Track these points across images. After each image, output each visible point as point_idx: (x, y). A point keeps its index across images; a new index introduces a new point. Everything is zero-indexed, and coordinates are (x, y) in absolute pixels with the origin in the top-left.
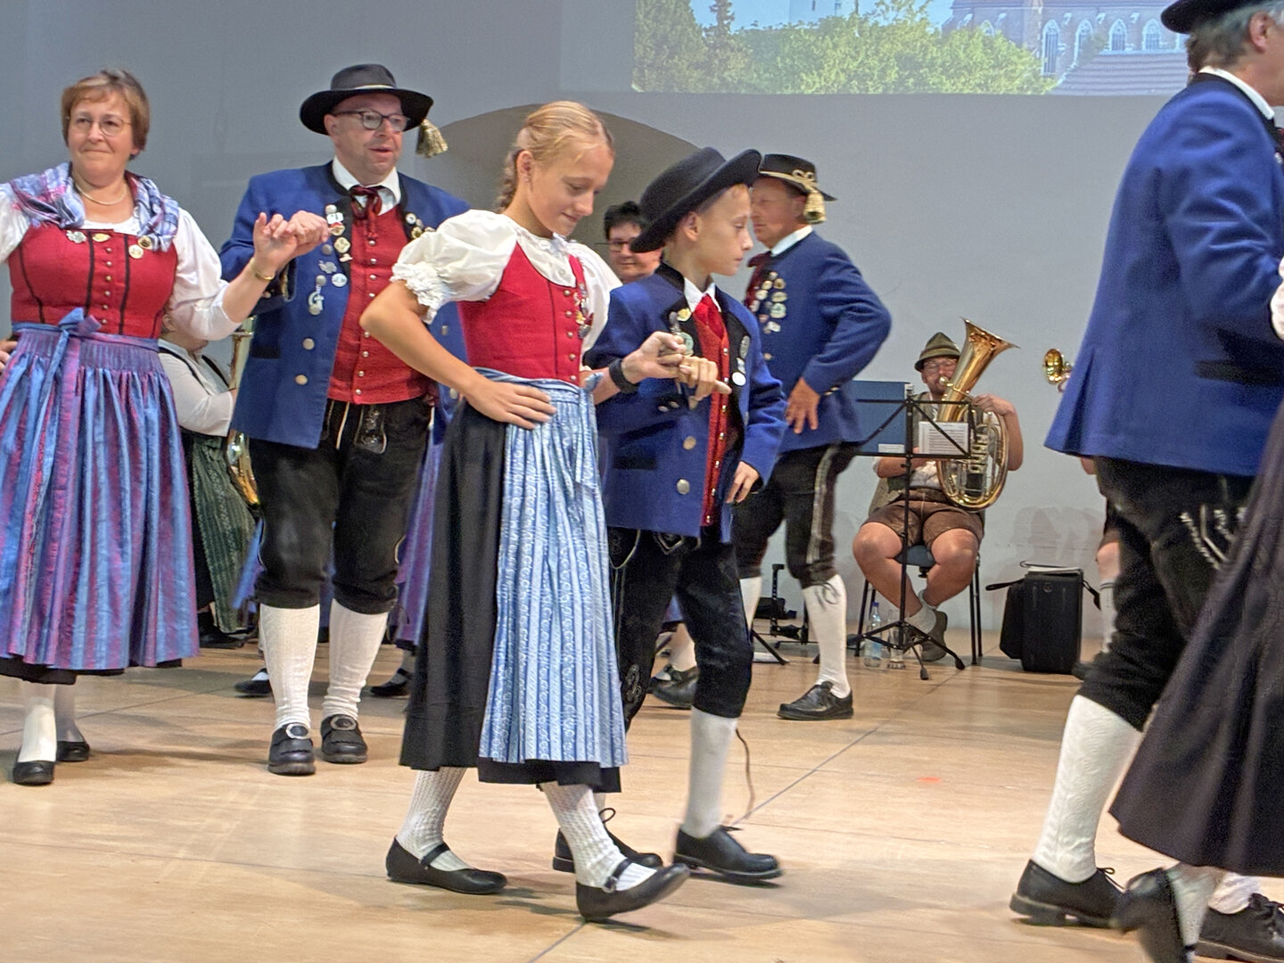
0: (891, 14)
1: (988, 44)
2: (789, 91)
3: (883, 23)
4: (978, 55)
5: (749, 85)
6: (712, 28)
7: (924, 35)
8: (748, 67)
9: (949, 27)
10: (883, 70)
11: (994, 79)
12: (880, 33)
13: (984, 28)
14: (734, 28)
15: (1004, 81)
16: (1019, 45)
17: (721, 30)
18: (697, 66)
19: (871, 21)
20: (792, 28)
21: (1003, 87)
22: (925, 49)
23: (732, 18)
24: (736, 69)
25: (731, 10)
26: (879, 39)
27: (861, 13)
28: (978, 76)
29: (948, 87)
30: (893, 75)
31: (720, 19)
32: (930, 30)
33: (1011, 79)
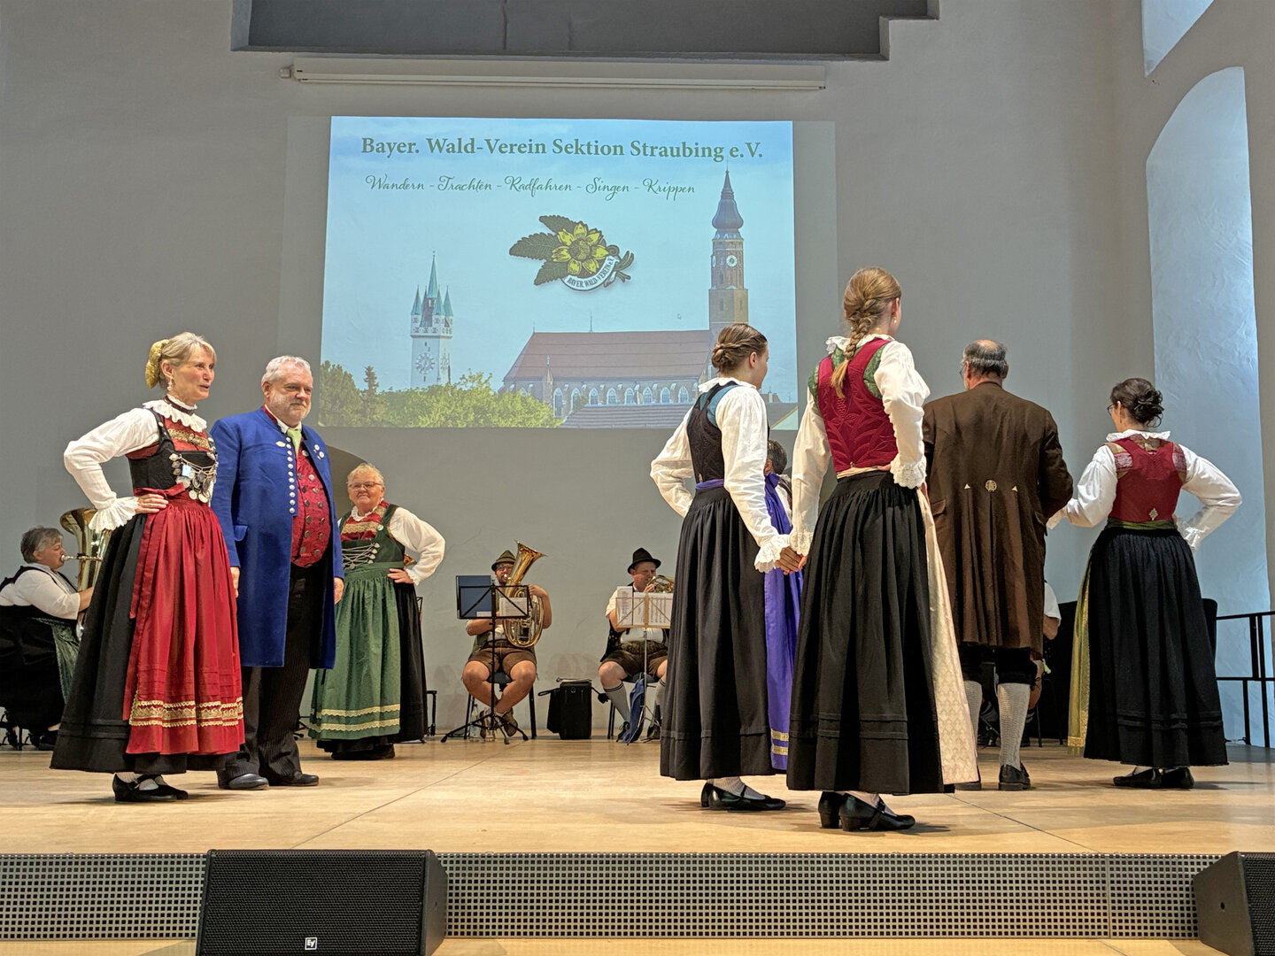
0: (469, 384)
1: (524, 400)
2: (412, 426)
3: (464, 389)
4: (519, 406)
5: (389, 423)
6: (365, 391)
7: (488, 395)
8: (387, 413)
9: (502, 391)
10: (466, 414)
11: (528, 419)
12: (463, 395)
13: (521, 392)
14: (378, 391)
15: (533, 420)
16: (541, 401)
17: (371, 392)
18: (357, 412)
19: (458, 388)
20: (412, 391)
21: (533, 423)
22: (489, 403)
23: (377, 385)
24: (380, 413)
25: (376, 381)
26: (463, 398)
27: (452, 383)
28: (519, 419)
29: (503, 424)
30: (471, 417)
31: (370, 386)
32: (492, 393)
33: (538, 420)
